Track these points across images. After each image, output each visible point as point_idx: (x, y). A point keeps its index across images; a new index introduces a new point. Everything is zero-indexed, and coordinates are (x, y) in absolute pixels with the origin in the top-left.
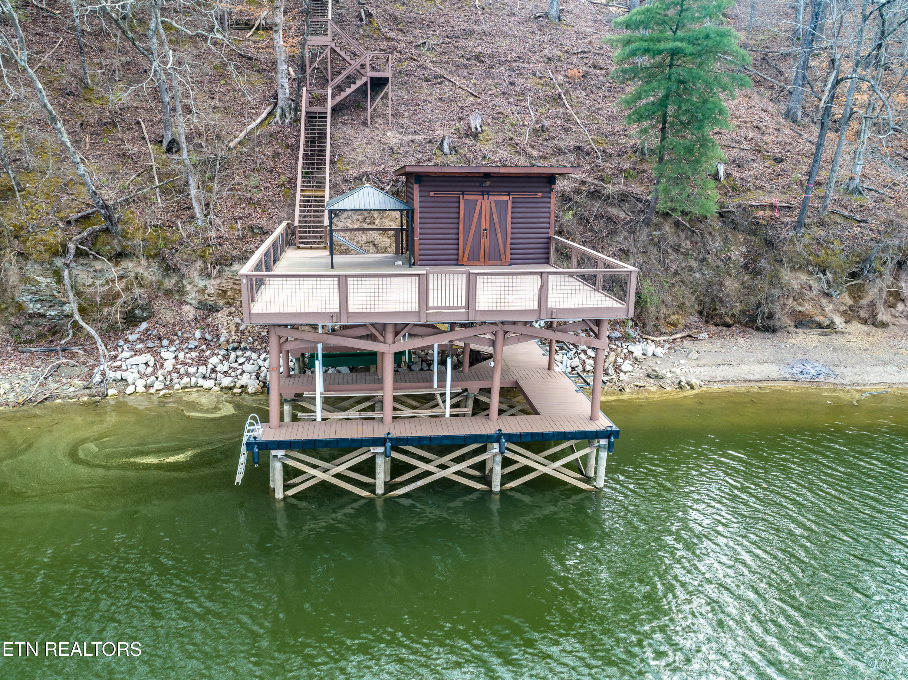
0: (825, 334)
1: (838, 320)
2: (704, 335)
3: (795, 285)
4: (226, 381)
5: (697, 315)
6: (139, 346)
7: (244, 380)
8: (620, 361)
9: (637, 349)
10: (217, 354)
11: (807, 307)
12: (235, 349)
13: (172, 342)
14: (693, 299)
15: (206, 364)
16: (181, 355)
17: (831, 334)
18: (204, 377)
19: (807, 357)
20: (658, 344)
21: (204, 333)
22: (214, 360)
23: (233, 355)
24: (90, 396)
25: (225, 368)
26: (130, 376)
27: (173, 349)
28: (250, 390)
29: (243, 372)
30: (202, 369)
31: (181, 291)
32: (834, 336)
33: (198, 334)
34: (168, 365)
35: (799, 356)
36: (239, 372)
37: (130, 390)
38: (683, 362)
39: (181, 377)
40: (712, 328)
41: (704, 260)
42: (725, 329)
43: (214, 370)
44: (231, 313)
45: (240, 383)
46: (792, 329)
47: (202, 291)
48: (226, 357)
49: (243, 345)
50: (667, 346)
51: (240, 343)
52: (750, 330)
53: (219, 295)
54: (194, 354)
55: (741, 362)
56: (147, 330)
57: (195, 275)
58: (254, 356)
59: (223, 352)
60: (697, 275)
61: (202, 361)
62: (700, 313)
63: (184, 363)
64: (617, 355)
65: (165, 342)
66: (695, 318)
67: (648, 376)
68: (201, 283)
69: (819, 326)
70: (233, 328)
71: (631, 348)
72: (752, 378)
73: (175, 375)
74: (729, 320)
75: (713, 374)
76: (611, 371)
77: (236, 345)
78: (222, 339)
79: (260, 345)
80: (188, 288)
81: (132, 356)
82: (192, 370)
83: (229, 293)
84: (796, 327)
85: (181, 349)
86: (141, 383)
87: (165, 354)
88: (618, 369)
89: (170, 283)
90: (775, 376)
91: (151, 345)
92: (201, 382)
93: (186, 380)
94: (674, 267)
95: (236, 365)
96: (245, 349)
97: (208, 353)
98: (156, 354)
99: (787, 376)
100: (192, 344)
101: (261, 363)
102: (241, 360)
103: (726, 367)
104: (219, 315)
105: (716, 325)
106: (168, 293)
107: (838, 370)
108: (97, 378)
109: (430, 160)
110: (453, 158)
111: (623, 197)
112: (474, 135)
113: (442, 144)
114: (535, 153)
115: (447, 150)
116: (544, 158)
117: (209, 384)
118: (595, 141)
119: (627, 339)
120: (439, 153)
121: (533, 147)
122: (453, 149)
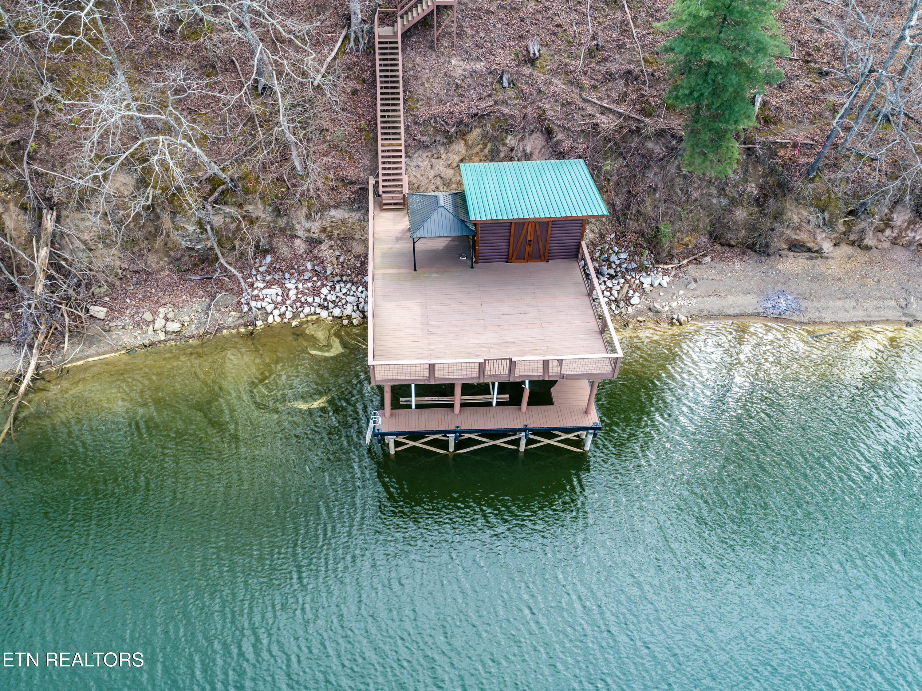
0: (811, 258)
1: (827, 246)
2: (708, 259)
3: (796, 219)
4: (337, 312)
5: (707, 236)
6: (268, 278)
7: (349, 310)
8: (631, 292)
9: (647, 281)
10: (326, 285)
11: (802, 236)
12: (338, 282)
13: (292, 275)
14: (708, 221)
15: (318, 294)
16: (300, 285)
17: (817, 258)
18: (320, 305)
19: (785, 288)
20: (666, 272)
21: (314, 265)
22: (324, 291)
23: (338, 287)
24: (246, 326)
25: (334, 298)
26: (269, 308)
27: (294, 281)
28: (355, 322)
29: (347, 302)
30: (317, 300)
31: (292, 228)
32: (818, 262)
33: (309, 267)
34: (292, 293)
35: (780, 287)
36: (344, 301)
37: (270, 320)
38: (681, 292)
39: (302, 306)
40: (718, 247)
41: (723, 189)
42: (727, 248)
43: (325, 299)
44: (331, 247)
45: (347, 312)
46: (786, 252)
47: (309, 230)
48: (333, 288)
49: (344, 278)
50: (673, 273)
51: (342, 276)
52: (749, 251)
53: (321, 231)
54: (309, 285)
55: (729, 292)
56: (271, 263)
57: (303, 219)
58: (354, 288)
59: (330, 284)
60: (715, 201)
61: (316, 292)
62: (710, 234)
63: (303, 293)
64: (630, 287)
65: (287, 276)
66: (704, 239)
67: (650, 309)
68: (308, 225)
69: (810, 250)
70: (335, 261)
71: (642, 279)
72: (732, 312)
73: (299, 304)
74: (733, 243)
75: (701, 307)
76: (622, 304)
77: (338, 278)
78: (328, 272)
79: (357, 276)
80: (297, 227)
81: (265, 288)
82: (310, 299)
83: (329, 229)
84: (789, 249)
85: (298, 281)
86: (276, 312)
87: (288, 285)
88: (627, 300)
89: (282, 222)
90: (750, 310)
91: (277, 277)
92: (318, 310)
93: (307, 310)
94: (695, 195)
95: (340, 295)
96: (346, 282)
97: (319, 283)
98: (282, 285)
99: (761, 310)
100: (307, 275)
101: (359, 295)
102: (344, 291)
103: (715, 298)
104: (323, 247)
105: (722, 245)
106: (282, 231)
107: (804, 304)
108: (246, 308)
109: (490, 96)
110: (511, 93)
111: (660, 134)
112: (531, 61)
113: (501, 78)
114: (586, 82)
115: (506, 84)
116: (595, 87)
117: (324, 314)
118: (646, 61)
119: (641, 269)
120: (498, 86)
121: (585, 73)
122: (512, 83)
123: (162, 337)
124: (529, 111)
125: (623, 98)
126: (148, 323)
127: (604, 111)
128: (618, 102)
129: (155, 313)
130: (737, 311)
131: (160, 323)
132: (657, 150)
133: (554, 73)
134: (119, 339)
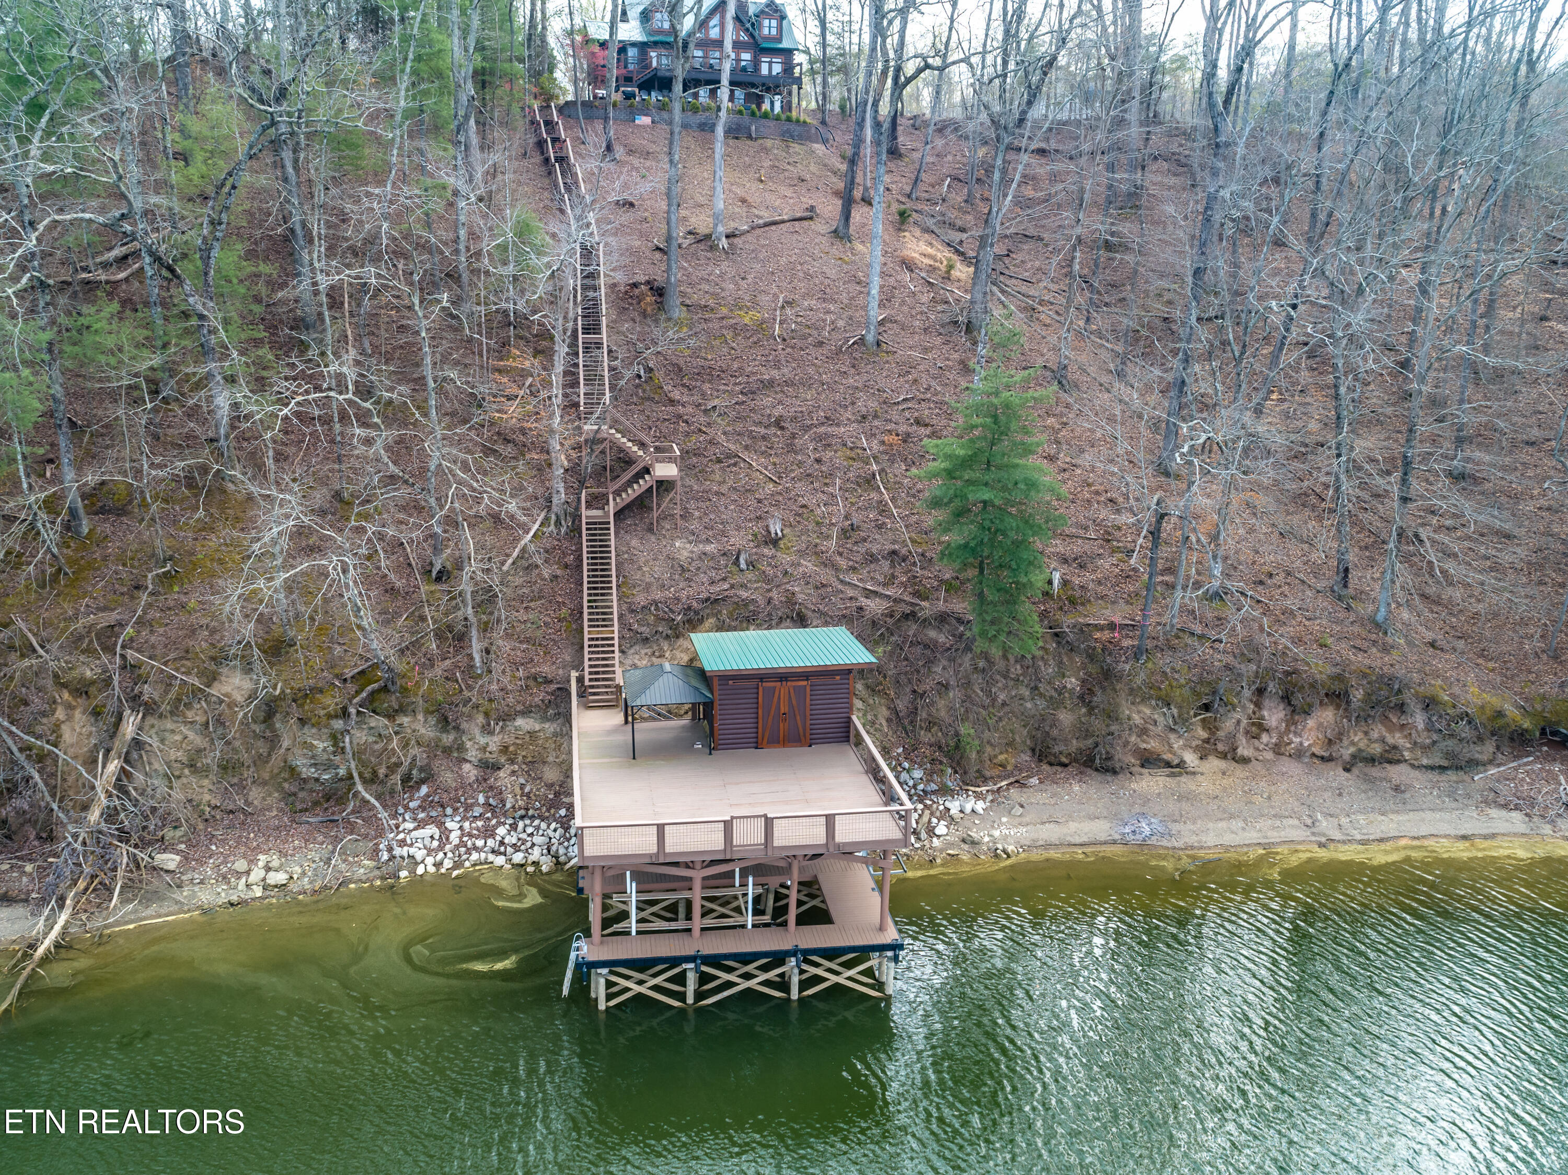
0: (1172, 775)
1: (1190, 758)
2: (1034, 781)
3: (1137, 719)
4: (518, 858)
5: (1029, 753)
6: (422, 815)
7: (536, 854)
8: (934, 820)
9: (954, 806)
10: (504, 824)
11: (1152, 744)
12: (522, 818)
13: (455, 810)
14: (1025, 732)
15: (493, 836)
16: (466, 825)
17: (1180, 774)
18: (493, 852)
19: (1145, 810)
20: (979, 796)
21: (487, 798)
22: (501, 831)
23: (521, 825)
24: (383, 878)
25: (514, 841)
26: (419, 855)
27: (458, 818)
28: (544, 869)
29: (533, 845)
30: (490, 842)
31: (461, 748)
32: (1183, 779)
33: (481, 799)
34: (454, 837)
35: (1137, 808)
36: (529, 844)
37: (420, 870)
38: (1004, 820)
39: (468, 852)
40: (1045, 767)
41: (1036, 688)
42: (1059, 769)
43: (502, 843)
44: (513, 773)
45: (532, 858)
46: (1137, 769)
47: (484, 749)
48: (514, 827)
49: (531, 812)
50: (990, 797)
51: (527, 809)
52: (1089, 771)
53: (501, 751)
54: (480, 823)
55: (1071, 818)
56: (428, 795)
57: (477, 731)
58: (543, 825)
59: (510, 821)
60: (1029, 705)
61: (488, 833)
62: (1033, 750)
63: (470, 835)
64: (932, 814)
65: (449, 811)
66: (1026, 757)
67: (964, 841)
68: (483, 740)
69: (1168, 765)
70: (518, 791)
71: (948, 804)
72: (1078, 840)
73: (463, 850)
74: (1064, 760)
75: (1034, 835)
76: (923, 835)
77: (522, 812)
78: (508, 805)
79: (548, 810)
80: (469, 744)
81: (415, 829)
82: (480, 843)
83: (511, 749)
84: (1143, 766)
85: (464, 819)
86: (430, 860)
87: (450, 825)
88: (931, 831)
89: (448, 739)
90: (1103, 837)
91: (434, 814)
92: (491, 857)
93: (475, 856)
94: (1002, 697)
95: (524, 836)
96: (532, 818)
97: (494, 822)
98: (441, 825)
99: (1117, 837)
100: (477, 811)
101: (551, 834)
102: (530, 830)
103: (1052, 826)
104: (502, 774)
105: (1051, 764)
106: (447, 751)
107: (1175, 827)
108: (385, 856)
109: (724, 579)
110: (750, 576)
111: (942, 618)
112: (774, 542)
113: (738, 558)
114: (843, 563)
115: (743, 565)
116: (854, 569)
117: (500, 860)
118: (913, 541)
119: (944, 791)
120: (734, 569)
121: (840, 554)
122: (750, 564)
123: (258, 891)
124: (774, 594)
125: (890, 581)
126: (239, 875)
127: (869, 594)
128: (885, 585)
129: (253, 862)
130: (1085, 839)
131: (257, 874)
132: (942, 639)
133: (802, 553)
134: (194, 895)
